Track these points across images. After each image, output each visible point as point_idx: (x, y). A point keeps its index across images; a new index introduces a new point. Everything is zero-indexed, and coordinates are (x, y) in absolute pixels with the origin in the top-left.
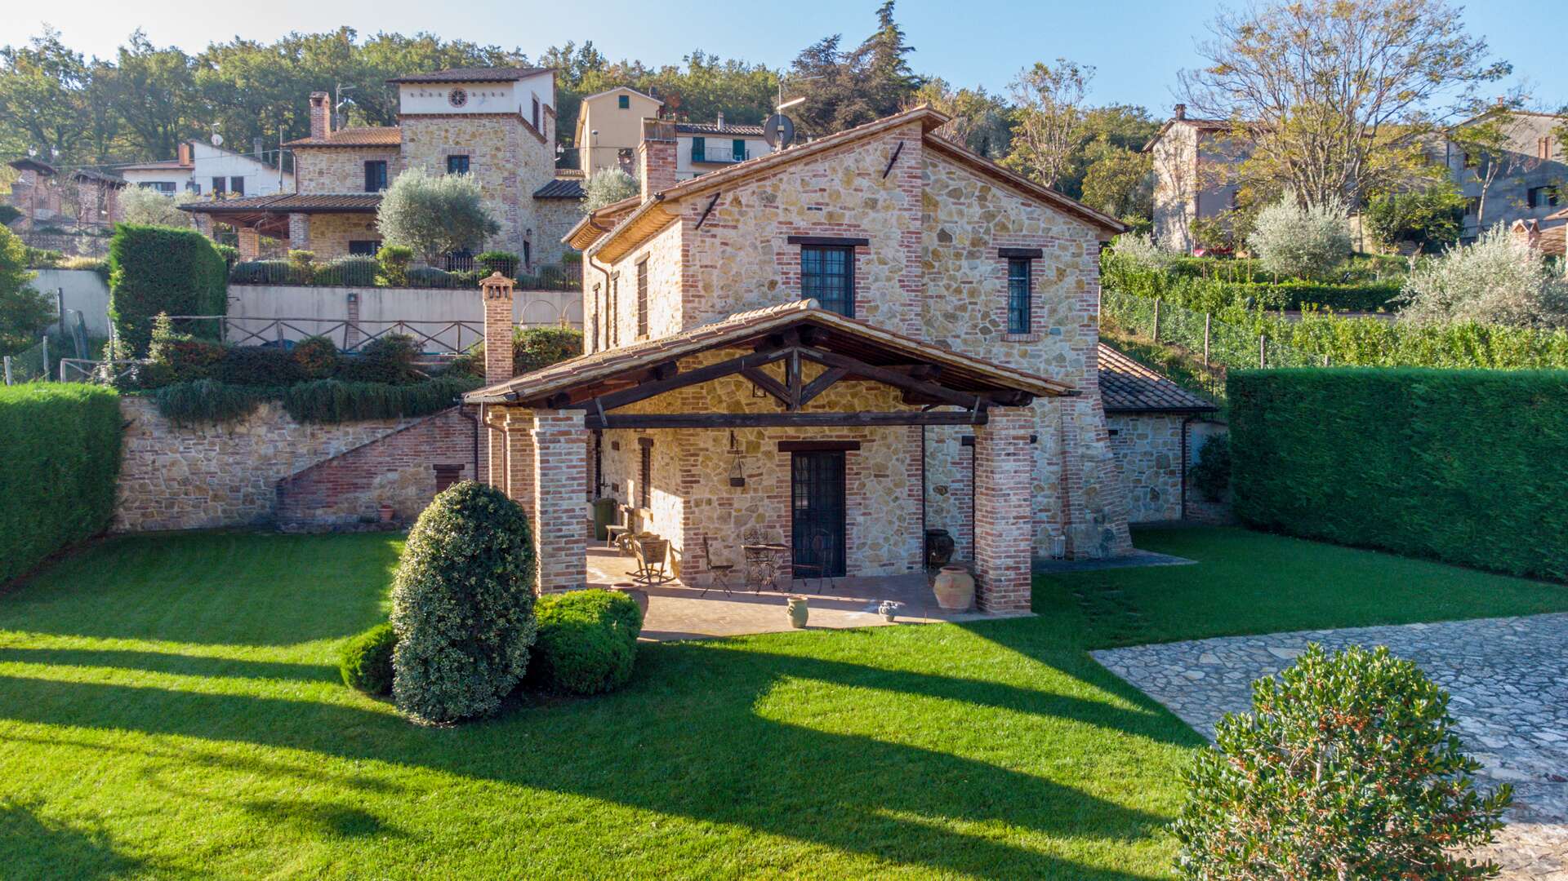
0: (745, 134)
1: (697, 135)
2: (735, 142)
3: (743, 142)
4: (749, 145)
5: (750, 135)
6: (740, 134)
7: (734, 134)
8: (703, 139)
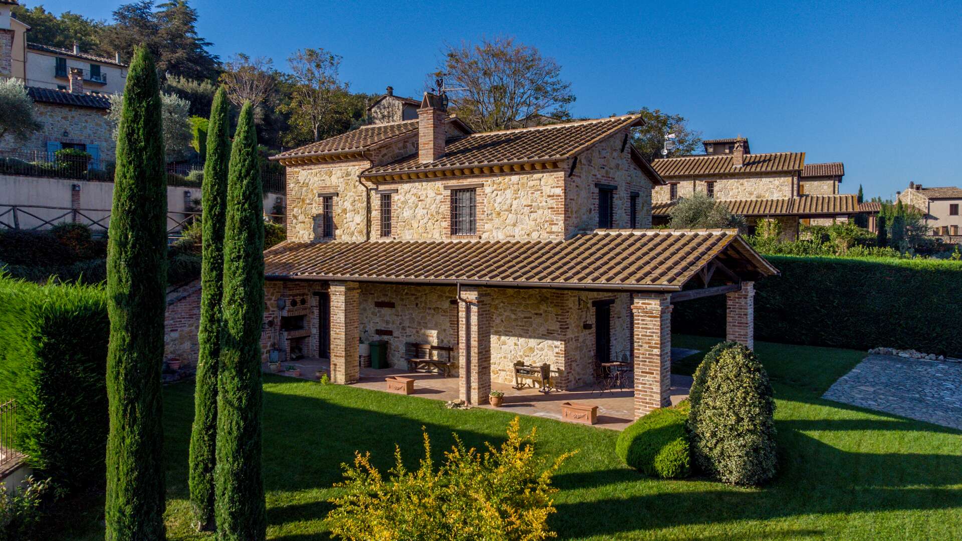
0: (101, 62)
1: (61, 56)
2: (92, 66)
3: (98, 67)
4: (103, 70)
5: (105, 63)
6: (96, 61)
7: (92, 60)
8: (65, 60)
